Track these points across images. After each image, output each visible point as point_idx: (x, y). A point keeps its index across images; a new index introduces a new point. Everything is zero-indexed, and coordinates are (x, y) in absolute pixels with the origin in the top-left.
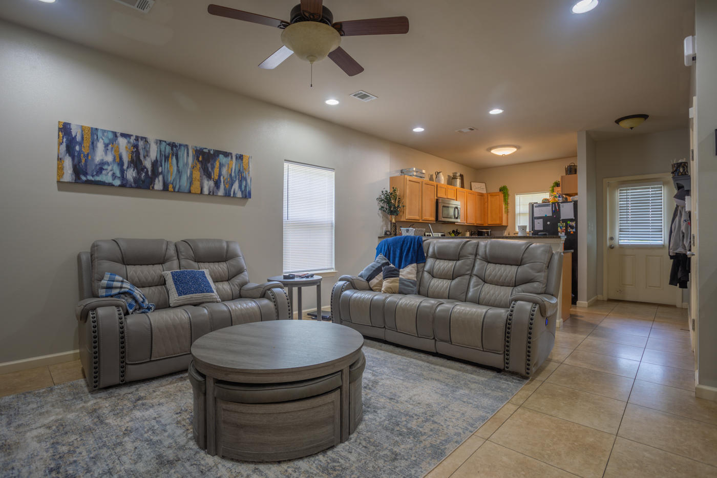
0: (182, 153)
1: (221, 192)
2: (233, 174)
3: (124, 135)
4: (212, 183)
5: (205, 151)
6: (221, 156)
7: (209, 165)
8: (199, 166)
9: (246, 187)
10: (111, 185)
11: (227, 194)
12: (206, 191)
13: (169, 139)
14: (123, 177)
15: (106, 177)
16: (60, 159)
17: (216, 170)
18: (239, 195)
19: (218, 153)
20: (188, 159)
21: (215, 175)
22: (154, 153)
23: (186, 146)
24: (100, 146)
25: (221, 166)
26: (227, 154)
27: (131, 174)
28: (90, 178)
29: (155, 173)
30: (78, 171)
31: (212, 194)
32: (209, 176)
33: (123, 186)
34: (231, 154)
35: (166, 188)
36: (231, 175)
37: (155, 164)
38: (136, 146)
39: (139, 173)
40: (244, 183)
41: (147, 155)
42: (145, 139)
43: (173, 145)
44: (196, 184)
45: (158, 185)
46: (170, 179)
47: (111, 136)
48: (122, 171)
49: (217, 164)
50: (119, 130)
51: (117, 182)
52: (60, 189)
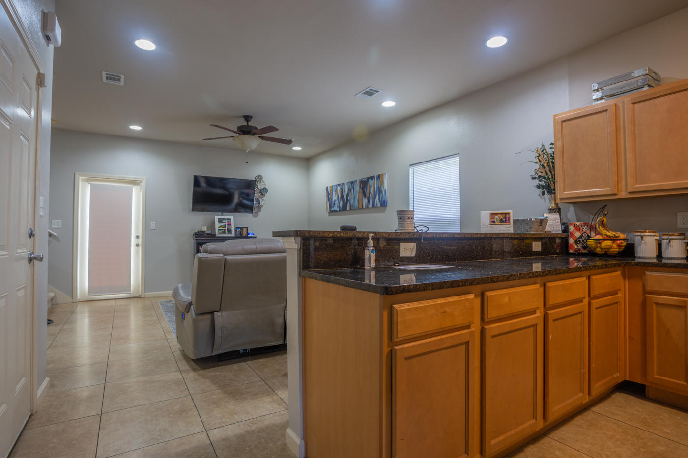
0: (355, 186)
1: (370, 206)
2: (376, 191)
3: (339, 185)
4: (366, 200)
5: (363, 180)
6: (370, 180)
7: (365, 189)
8: (361, 191)
9: (382, 198)
10: (336, 211)
11: (373, 206)
12: (364, 207)
13: (350, 181)
14: (339, 207)
15: (336, 208)
16: (327, 203)
17: (368, 191)
18: (379, 205)
19: (368, 178)
20: (357, 188)
21: (367, 195)
22: (347, 191)
23: (356, 181)
24: (334, 193)
25: (370, 186)
26: (372, 178)
27: (341, 203)
28: (332, 209)
29: (348, 200)
30: (330, 207)
31: (367, 207)
32: (365, 196)
33: (339, 211)
34: (374, 176)
35: (351, 209)
36: (374, 192)
37: (347, 196)
38: (342, 189)
39: (343, 203)
40: (381, 195)
41: (345, 192)
42: (343, 184)
43: (352, 183)
44: (360, 204)
45: (348, 208)
46: (352, 203)
47: (335, 187)
48: (339, 203)
49: (368, 186)
50: (337, 183)
51: (338, 209)
52: (329, 216)
